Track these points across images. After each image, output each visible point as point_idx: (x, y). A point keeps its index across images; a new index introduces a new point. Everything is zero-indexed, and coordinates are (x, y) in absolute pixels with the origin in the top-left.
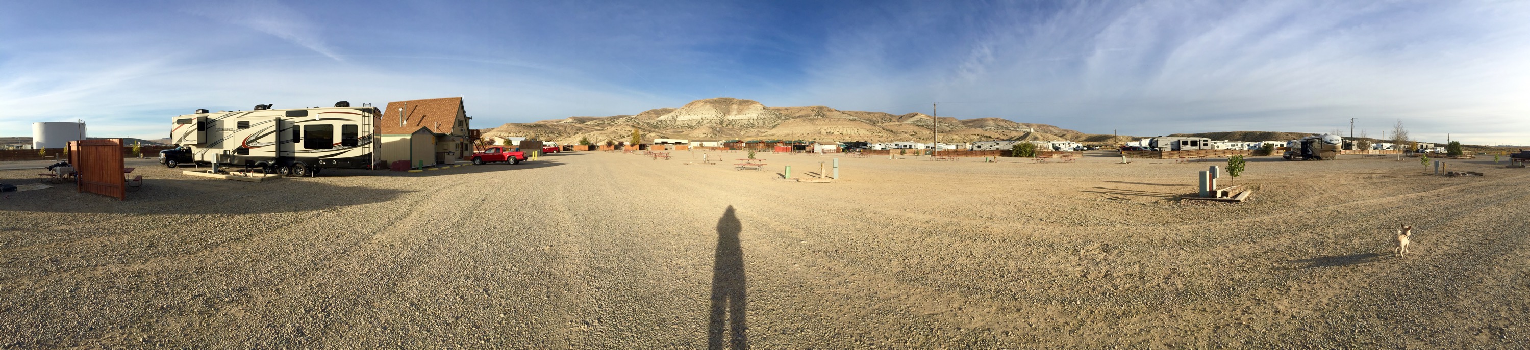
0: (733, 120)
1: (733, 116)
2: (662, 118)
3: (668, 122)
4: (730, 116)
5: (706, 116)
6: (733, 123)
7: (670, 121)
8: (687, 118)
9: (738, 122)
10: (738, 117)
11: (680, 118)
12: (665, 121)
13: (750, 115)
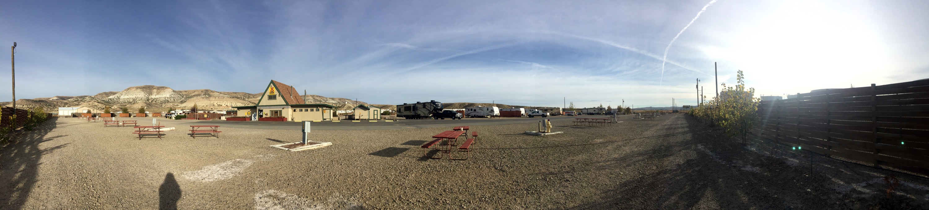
0: (155, 99)
1: (155, 96)
2: (111, 97)
4: (153, 96)
5: (138, 96)
6: (155, 100)
7: (116, 99)
8: (126, 97)
9: (159, 99)
10: (157, 96)
11: (122, 97)
12: (113, 99)
13: (165, 95)
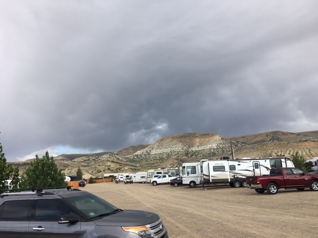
1: (196, 148)
2: (138, 153)
3: (143, 156)
4: (194, 148)
5: (174, 149)
7: (144, 155)
8: (159, 151)
11: (153, 152)
12: (141, 155)
